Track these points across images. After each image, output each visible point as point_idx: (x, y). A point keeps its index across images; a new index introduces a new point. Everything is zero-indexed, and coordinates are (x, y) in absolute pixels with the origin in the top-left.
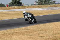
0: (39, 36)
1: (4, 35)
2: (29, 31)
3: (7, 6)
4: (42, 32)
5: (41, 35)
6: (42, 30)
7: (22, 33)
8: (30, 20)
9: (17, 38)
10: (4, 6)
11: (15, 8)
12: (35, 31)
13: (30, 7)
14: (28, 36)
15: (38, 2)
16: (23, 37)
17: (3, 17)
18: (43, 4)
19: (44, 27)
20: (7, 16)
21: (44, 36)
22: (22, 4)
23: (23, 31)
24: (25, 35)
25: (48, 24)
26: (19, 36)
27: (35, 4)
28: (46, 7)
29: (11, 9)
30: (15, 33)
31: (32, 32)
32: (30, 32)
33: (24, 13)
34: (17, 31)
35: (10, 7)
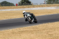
0: (48, 34)
1: (13, 33)
2: (38, 29)
3: (17, 5)
4: (51, 31)
5: (50, 33)
6: (51, 29)
7: (31, 32)
8: (30, 19)
9: (26, 36)
10: (14, 5)
11: (25, 7)
12: (44, 30)
13: (39, 6)
14: (37, 34)
15: (47, 2)
16: (32, 35)
17: (13, 16)
18: (52, 4)
19: (53, 25)
20: (17, 15)
21: (53, 34)
22: (32, 3)
23: (32, 29)
24: (34, 34)
25: (57, 23)
26: (28, 35)
27: (44, 3)
28: (54, 6)
29: (20, 8)
30: (24, 31)
31: (41, 31)
32: (39, 31)
33: (24, 13)
34: (26, 30)
35: (20, 6)
